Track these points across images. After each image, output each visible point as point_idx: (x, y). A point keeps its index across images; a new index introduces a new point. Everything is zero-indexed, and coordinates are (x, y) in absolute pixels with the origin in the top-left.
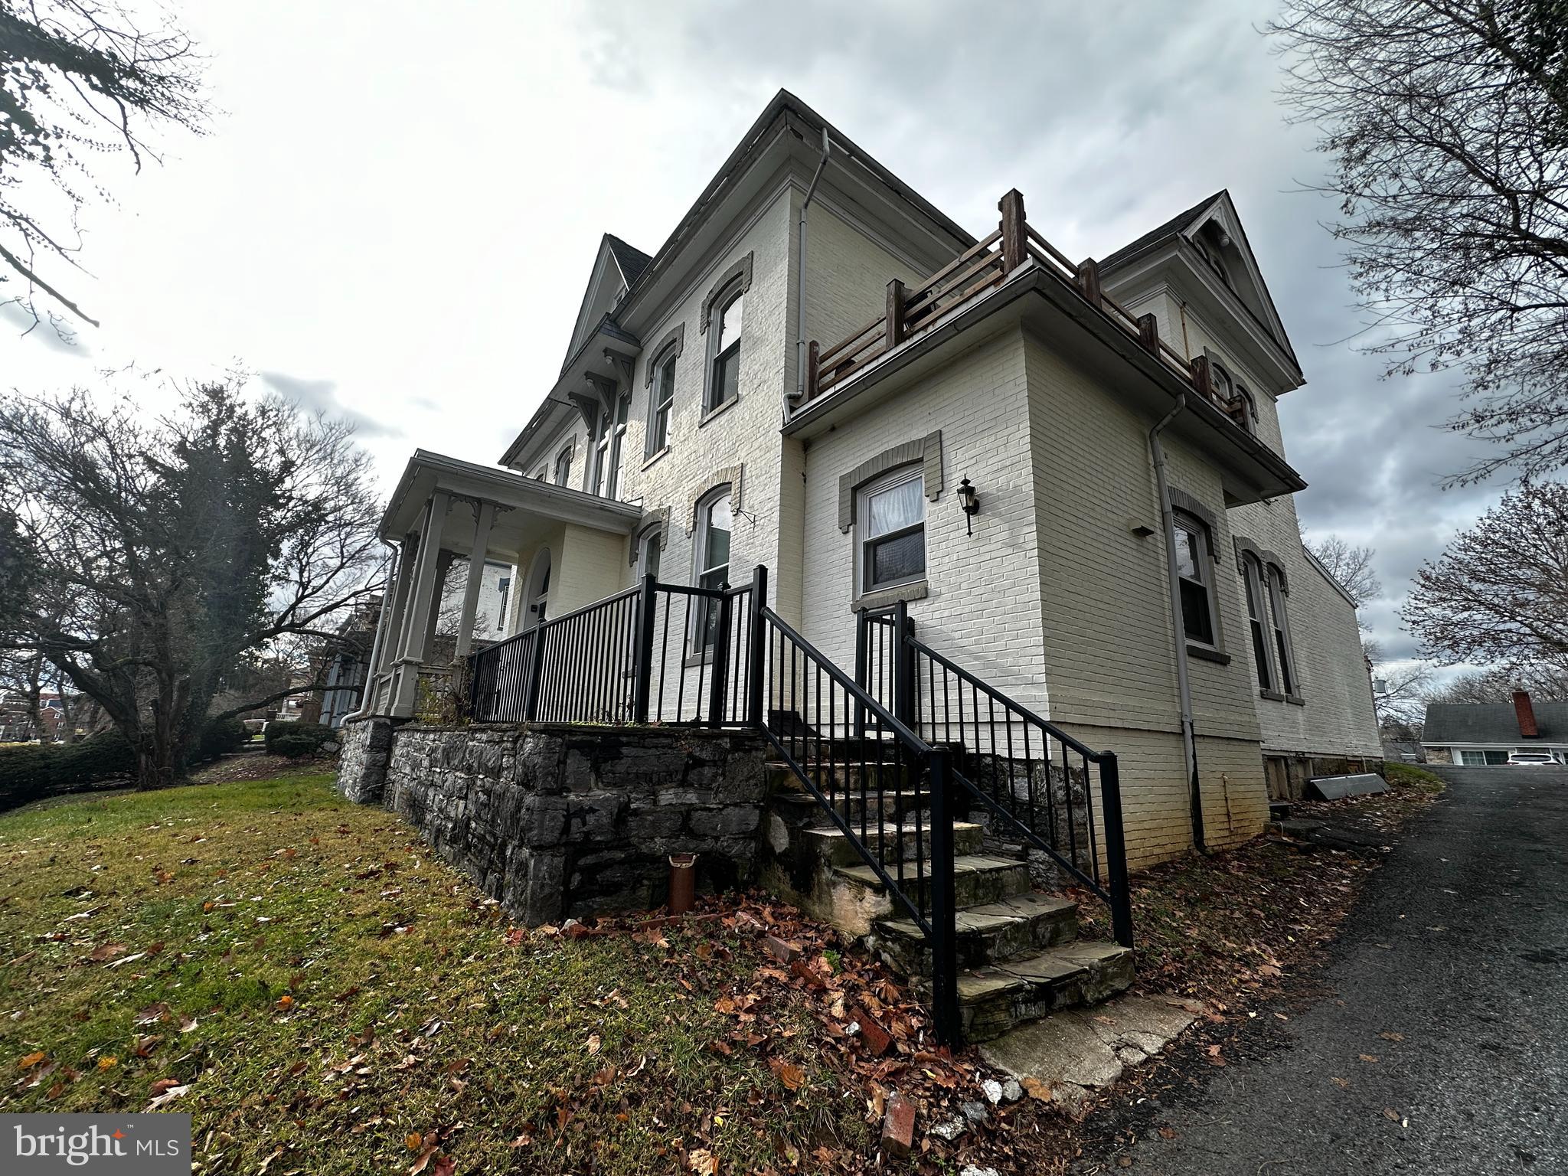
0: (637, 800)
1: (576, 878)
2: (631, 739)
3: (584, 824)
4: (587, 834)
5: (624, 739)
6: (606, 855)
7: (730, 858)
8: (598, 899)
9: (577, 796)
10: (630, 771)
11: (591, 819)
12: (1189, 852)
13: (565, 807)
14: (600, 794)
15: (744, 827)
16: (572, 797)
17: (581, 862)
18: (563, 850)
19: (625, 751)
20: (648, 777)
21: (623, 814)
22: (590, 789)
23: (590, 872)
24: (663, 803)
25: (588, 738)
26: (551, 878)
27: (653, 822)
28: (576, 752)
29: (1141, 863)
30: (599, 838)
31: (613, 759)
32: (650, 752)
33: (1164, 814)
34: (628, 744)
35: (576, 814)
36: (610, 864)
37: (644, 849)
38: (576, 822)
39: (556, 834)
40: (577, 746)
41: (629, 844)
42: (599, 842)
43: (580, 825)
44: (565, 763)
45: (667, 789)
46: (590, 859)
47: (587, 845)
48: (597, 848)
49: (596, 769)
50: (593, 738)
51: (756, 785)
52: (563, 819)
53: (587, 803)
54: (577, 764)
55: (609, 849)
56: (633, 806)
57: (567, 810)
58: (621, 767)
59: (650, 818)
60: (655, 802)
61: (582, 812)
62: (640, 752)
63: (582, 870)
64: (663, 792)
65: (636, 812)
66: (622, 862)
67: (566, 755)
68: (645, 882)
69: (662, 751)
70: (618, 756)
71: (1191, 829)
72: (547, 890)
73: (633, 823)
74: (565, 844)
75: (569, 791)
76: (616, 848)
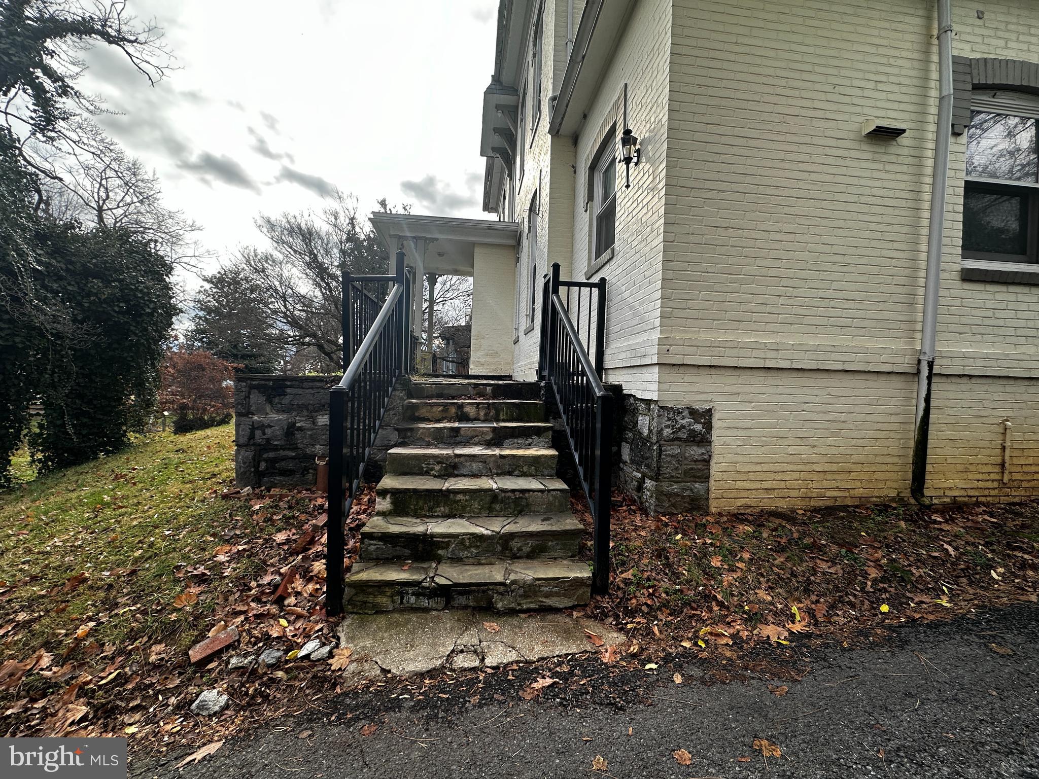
0: (301, 421)
1: (263, 465)
2: (294, 383)
3: (264, 434)
4: (268, 440)
5: (289, 383)
6: (282, 453)
7: (376, 461)
8: (277, 478)
9: (259, 417)
10: (292, 403)
11: (268, 431)
12: (900, 500)
13: (251, 423)
14: (275, 416)
15: (386, 442)
16: (256, 418)
17: (265, 456)
18: (253, 448)
19: (288, 390)
20: (305, 407)
21: (291, 430)
22: (267, 414)
23: (272, 462)
24: (320, 424)
25: (263, 382)
26: (244, 463)
27: (311, 435)
28: (256, 391)
29: (799, 503)
30: (275, 443)
31: (280, 395)
32: (307, 391)
33: (855, 458)
34: (291, 387)
35: (257, 428)
36: (284, 459)
37: (308, 451)
38: (258, 433)
39: (246, 439)
40: (256, 387)
41: (297, 448)
42: (276, 445)
43: (261, 434)
44: (249, 397)
45: (323, 415)
46: (271, 455)
47: (267, 446)
48: (276, 449)
49: (269, 401)
50: (267, 383)
51: (395, 414)
52: (249, 430)
53: (266, 422)
54: (256, 398)
55: (284, 450)
56: (298, 425)
57: (253, 426)
58: (286, 400)
59: (309, 433)
60: (314, 423)
61: (262, 427)
62: (300, 391)
63: (266, 460)
64: (320, 417)
65: (300, 429)
66: (293, 458)
67: (249, 393)
68: (311, 471)
69: (316, 391)
70: (284, 394)
71: (910, 476)
72: (242, 470)
73: (298, 435)
74: (254, 445)
75: (253, 414)
76: (289, 449)
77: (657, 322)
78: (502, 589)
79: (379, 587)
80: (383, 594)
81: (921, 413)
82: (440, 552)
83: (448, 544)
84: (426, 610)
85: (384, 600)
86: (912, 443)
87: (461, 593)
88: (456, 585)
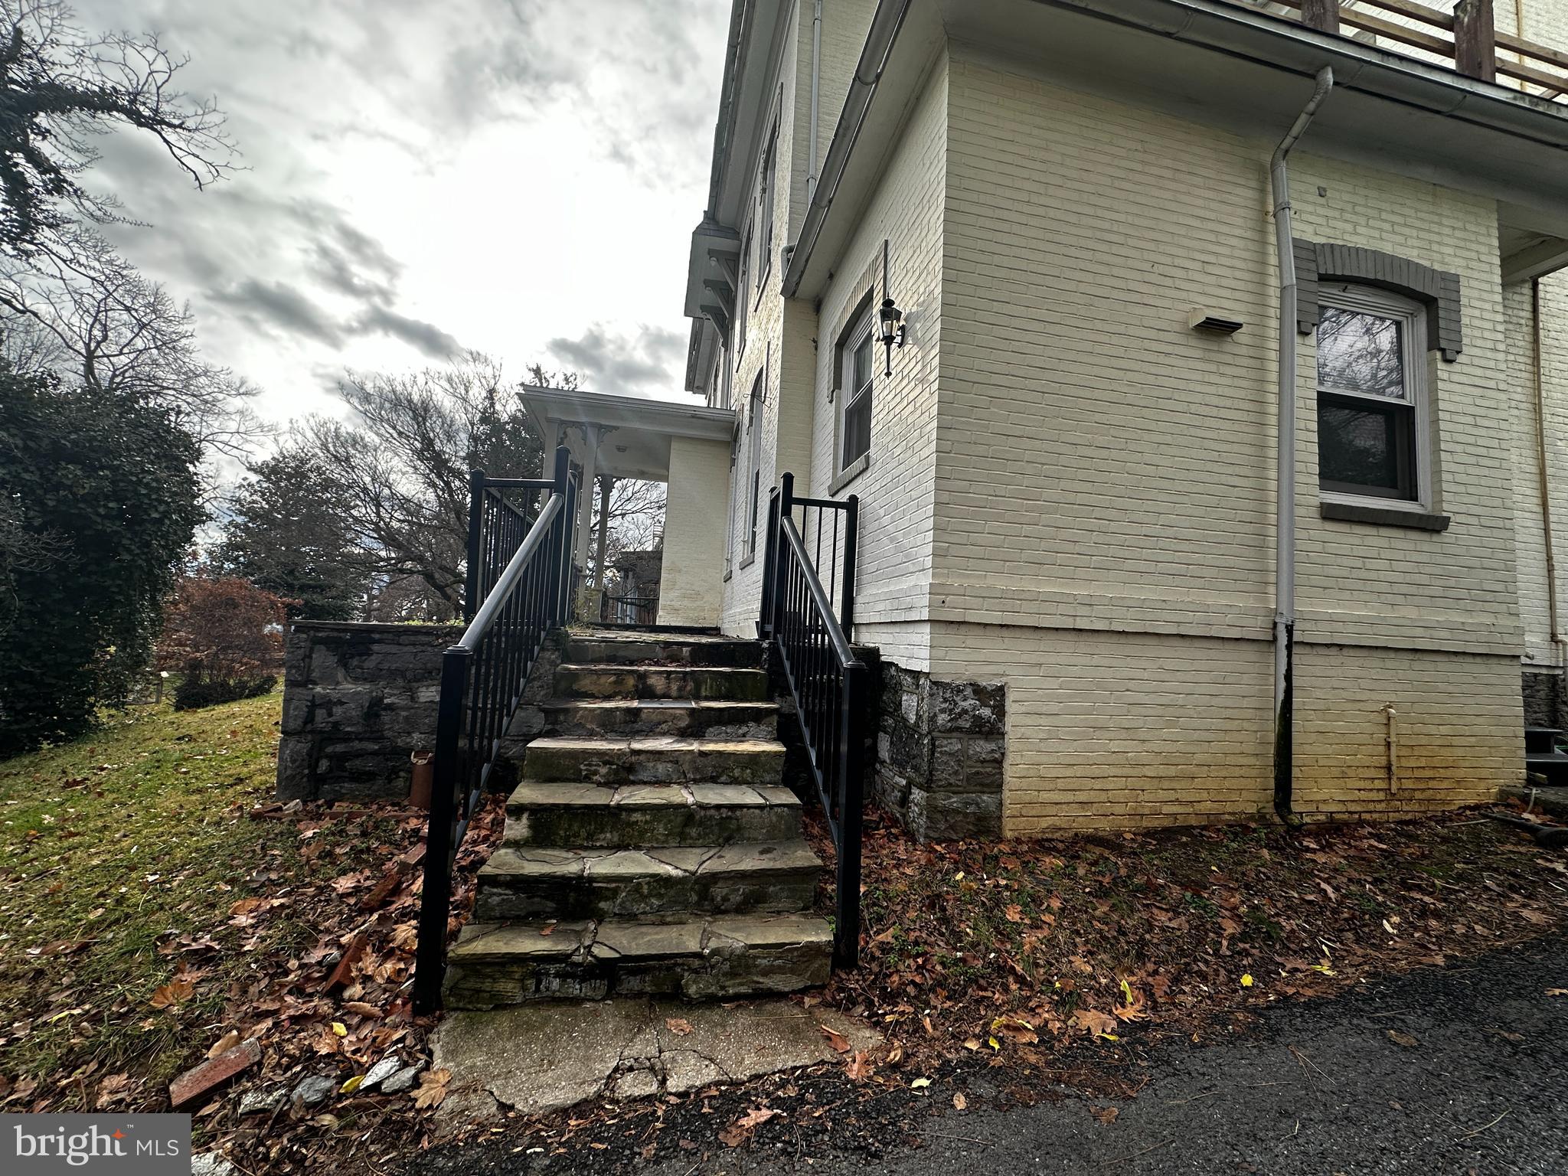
0: (391, 695)
1: (324, 765)
2: (385, 636)
3: (330, 715)
4: (336, 725)
5: (377, 636)
6: (357, 745)
7: (508, 759)
8: (346, 785)
9: (324, 689)
10: (380, 666)
11: (338, 711)
12: (1261, 817)
13: (310, 698)
14: (350, 687)
15: (525, 730)
16: (319, 689)
17: (329, 750)
18: (309, 737)
19: (376, 647)
20: (401, 673)
21: (375, 709)
22: (338, 683)
23: (339, 759)
24: (422, 700)
25: (335, 634)
26: (293, 761)
27: (406, 718)
28: (322, 647)
29: (1126, 823)
30: (349, 729)
31: (361, 655)
32: (406, 649)
34: (379, 641)
35: (320, 706)
36: (359, 755)
37: (400, 742)
38: (320, 714)
39: (299, 722)
40: (323, 641)
41: (383, 738)
42: (349, 733)
43: (325, 716)
44: (310, 657)
45: (428, 686)
46: (340, 748)
47: (335, 734)
48: (347, 738)
49: (343, 663)
50: (341, 635)
51: (542, 687)
52: (305, 709)
53: (335, 696)
54: (322, 659)
55: (361, 740)
56: (386, 701)
57: (313, 701)
58: (371, 663)
59: (404, 713)
60: (413, 699)
61: (328, 704)
62: (394, 649)
63: (330, 757)
64: (424, 689)
65: (390, 707)
66: (375, 753)
67: (312, 650)
68: (402, 774)
69: (421, 648)
70: (368, 653)
71: (1272, 784)
72: (289, 772)
73: (386, 717)
74: (312, 732)
75: (315, 683)
76: (368, 739)
77: (929, 562)
78: (697, 963)
79: (503, 965)
80: (508, 976)
81: (1281, 696)
82: (602, 905)
83: (615, 892)
84: (576, 1001)
85: (510, 986)
86: (1272, 737)
87: (633, 972)
88: (626, 958)
